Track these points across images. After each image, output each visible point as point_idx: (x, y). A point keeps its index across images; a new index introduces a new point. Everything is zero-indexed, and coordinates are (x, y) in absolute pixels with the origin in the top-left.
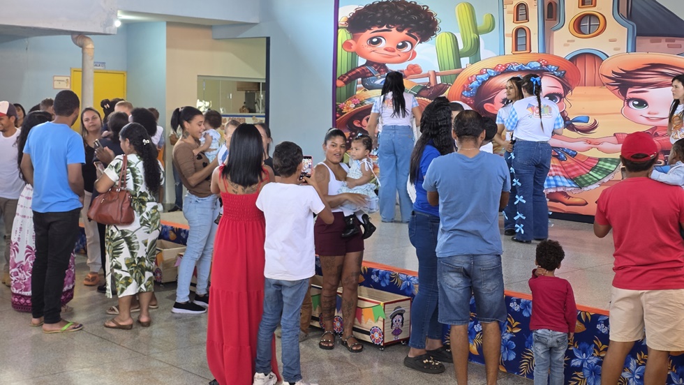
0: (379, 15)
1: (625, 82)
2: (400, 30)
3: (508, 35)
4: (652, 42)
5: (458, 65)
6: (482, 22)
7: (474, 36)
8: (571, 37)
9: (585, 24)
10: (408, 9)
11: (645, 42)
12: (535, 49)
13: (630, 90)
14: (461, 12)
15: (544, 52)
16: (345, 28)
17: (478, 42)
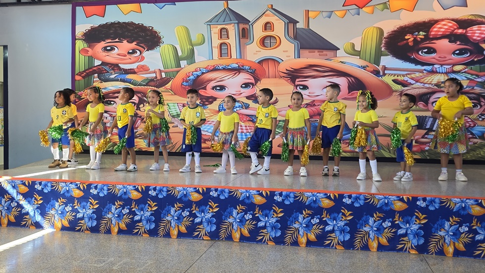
0: (112, 32)
1: (293, 75)
2: (130, 42)
3: (215, 47)
4: (309, 52)
5: (179, 65)
6: (195, 38)
7: (189, 47)
8: (258, 49)
9: (267, 41)
10: (136, 28)
11: (305, 53)
12: (234, 56)
13: (297, 80)
14: (179, 32)
15: (241, 58)
16: (82, 39)
17: (193, 51)
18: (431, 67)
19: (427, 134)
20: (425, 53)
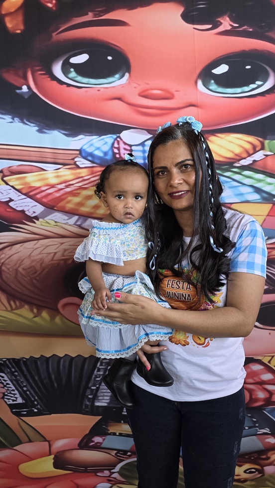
18: (109, 139)
19: (98, 430)
20: (80, 69)
